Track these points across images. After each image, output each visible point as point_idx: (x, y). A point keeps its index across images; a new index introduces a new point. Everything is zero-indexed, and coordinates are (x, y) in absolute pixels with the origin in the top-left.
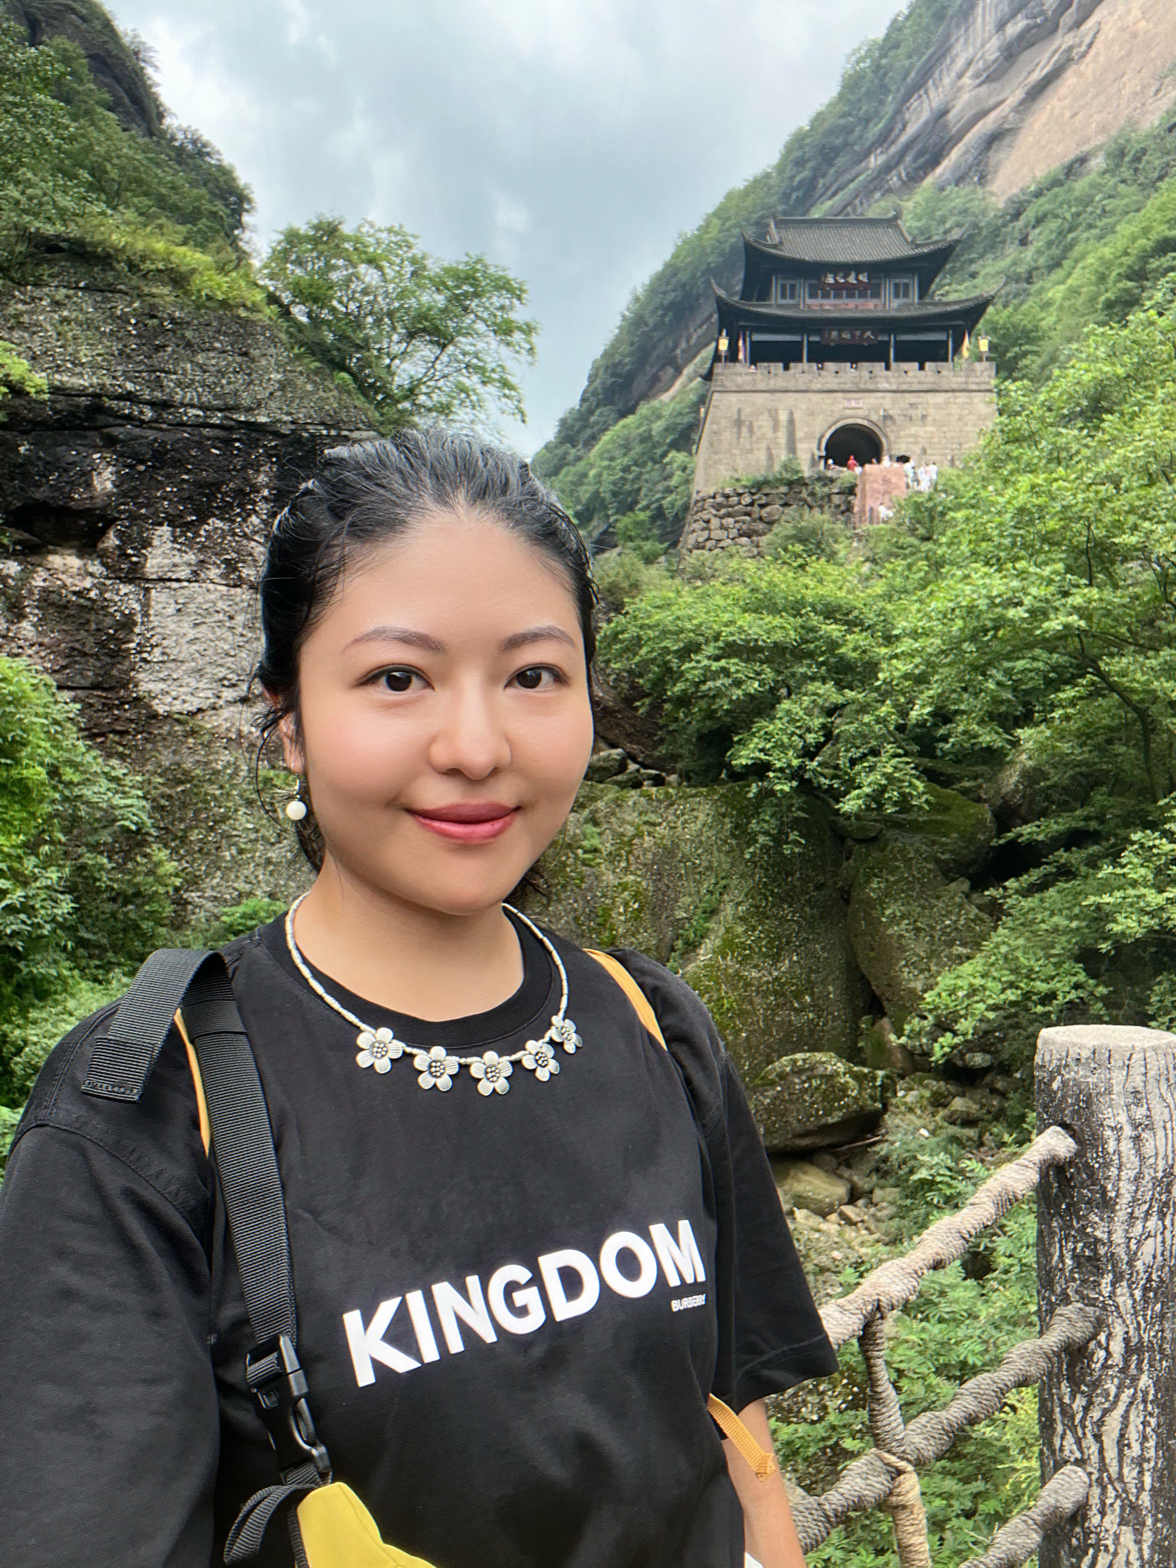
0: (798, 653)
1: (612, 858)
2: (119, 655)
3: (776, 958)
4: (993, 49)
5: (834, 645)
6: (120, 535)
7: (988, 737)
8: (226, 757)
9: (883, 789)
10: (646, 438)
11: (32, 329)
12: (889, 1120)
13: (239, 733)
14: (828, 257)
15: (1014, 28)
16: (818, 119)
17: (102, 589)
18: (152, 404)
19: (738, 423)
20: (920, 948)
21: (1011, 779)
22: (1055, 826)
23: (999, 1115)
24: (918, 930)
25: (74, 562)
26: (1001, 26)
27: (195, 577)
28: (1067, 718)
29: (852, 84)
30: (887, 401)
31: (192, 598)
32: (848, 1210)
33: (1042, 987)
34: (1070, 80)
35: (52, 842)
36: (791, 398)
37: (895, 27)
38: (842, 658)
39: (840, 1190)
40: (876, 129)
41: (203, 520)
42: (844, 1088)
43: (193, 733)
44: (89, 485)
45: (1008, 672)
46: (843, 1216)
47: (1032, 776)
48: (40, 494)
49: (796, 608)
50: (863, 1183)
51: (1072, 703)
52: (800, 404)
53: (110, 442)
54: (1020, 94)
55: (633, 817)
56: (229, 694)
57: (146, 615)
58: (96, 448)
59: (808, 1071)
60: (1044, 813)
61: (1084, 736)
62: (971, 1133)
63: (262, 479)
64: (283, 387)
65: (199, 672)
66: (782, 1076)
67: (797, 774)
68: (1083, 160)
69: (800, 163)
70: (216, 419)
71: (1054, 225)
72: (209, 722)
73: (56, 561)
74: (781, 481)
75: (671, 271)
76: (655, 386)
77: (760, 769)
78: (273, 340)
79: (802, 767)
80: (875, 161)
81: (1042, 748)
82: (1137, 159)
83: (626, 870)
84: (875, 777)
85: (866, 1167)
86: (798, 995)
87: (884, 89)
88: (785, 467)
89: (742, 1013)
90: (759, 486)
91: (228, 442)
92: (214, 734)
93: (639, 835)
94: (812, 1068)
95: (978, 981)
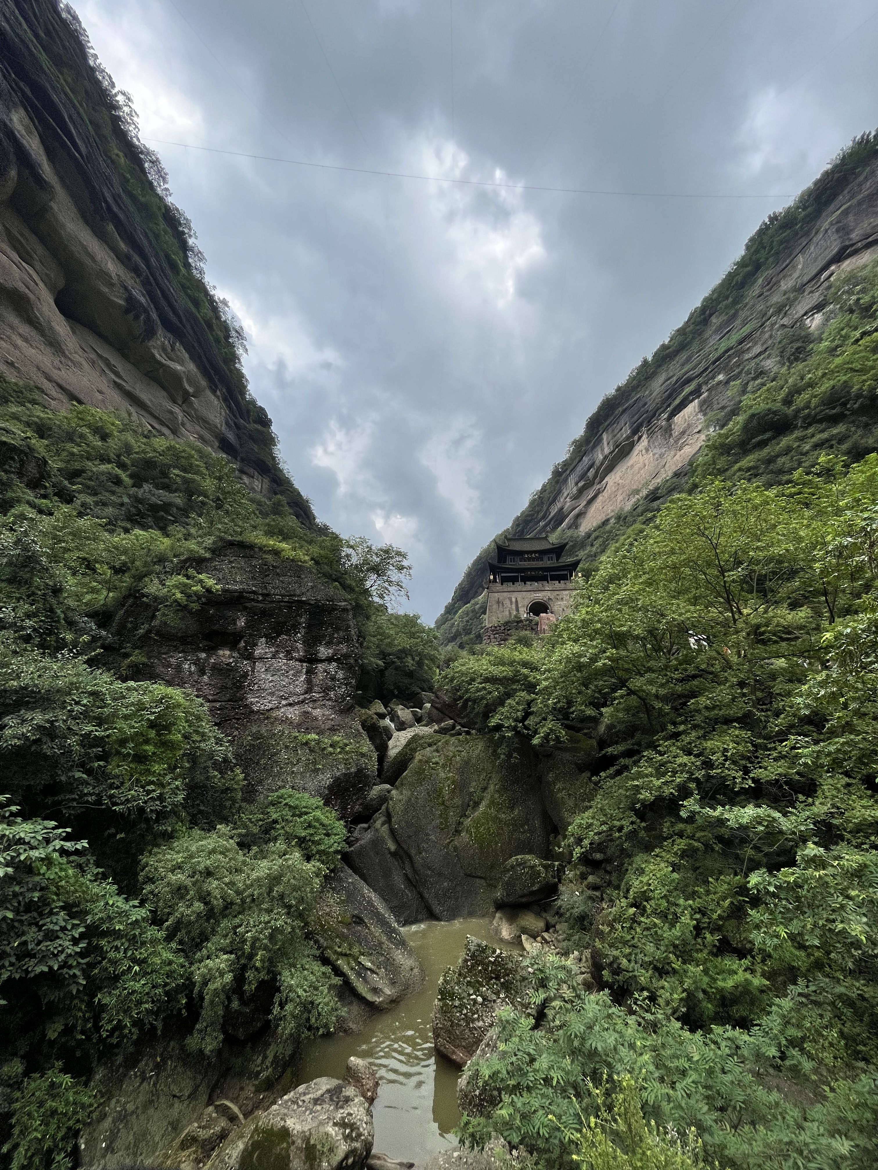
0: (513, 680)
1: (444, 766)
2: (241, 687)
3: (512, 808)
4: (575, 490)
5: (526, 677)
6: (245, 642)
7: (590, 712)
8: (280, 728)
9: (549, 734)
10: (473, 611)
11: (220, 570)
12: (562, 888)
13: (287, 718)
14: (525, 549)
15: (581, 484)
16: (522, 513)
17: (236, 662)
18: (262, 595)
19: (498, 602)
20: (571, 803)
21: (602, 729)
22: (620, 748)
23: (609, 884)
24: (569, 795)
25: (227, 653)
26: (577, 484)
27: (274, 657)
28: (620, 703)
29: (532, 503)
30: (549, 594)
31: (272, 665)
32: (546, 935)
33: (617, 823)
34: (600, 498)
35: (181, 768)
36: (516, 594)
37: (544, 486)
38: (529, 682)
39: (541, 924)
40: (541, 515)
41: (278, 636)
42: (539, 873)
43: (267, 718)
44: (235, 624)
45: (596, 686)
46: (543, 938)
47: (610, 727)
48: (215, 628)
49: (511, 663)
50: (552, 920)
51: (622, 697)
52: (519, 596)
53: (245, 608)
54: (585, 503)
55: (452, 748)
56: (284, 702)
57: (253, 671)
58: (239, 611)
59: (522, 864)
60: (617, 743)
61: (627, 710)
62: (598, 894)
63: (303, 620)
64: (312, 588)
65: (272, 694)
66: (513, 867)
67: (515, 728)
68: (608, 520)
69: (518, 525)
70: (286, 599)
71: (601, 540)
72: (275, 714)
73: (221, 652)
74: (514, 621)
75: (479, 558)
76: (476, 594)
77: (498, 727)
78: (311, 572)
79: (516, 726)
80: (542, 524)
81: (612, 716)
82: (625, 519)
83: (449, 771)
84: (545, 729)
85: (553, 912)
86: (522, 826)
87: (543, 503)
88: (516, 616)
89: (499, 834)
90: (507, 623)
91: (291, 607)
92: (276, 719)
93: (454, 756)
94: (525, 863)
95: (590, 821)
